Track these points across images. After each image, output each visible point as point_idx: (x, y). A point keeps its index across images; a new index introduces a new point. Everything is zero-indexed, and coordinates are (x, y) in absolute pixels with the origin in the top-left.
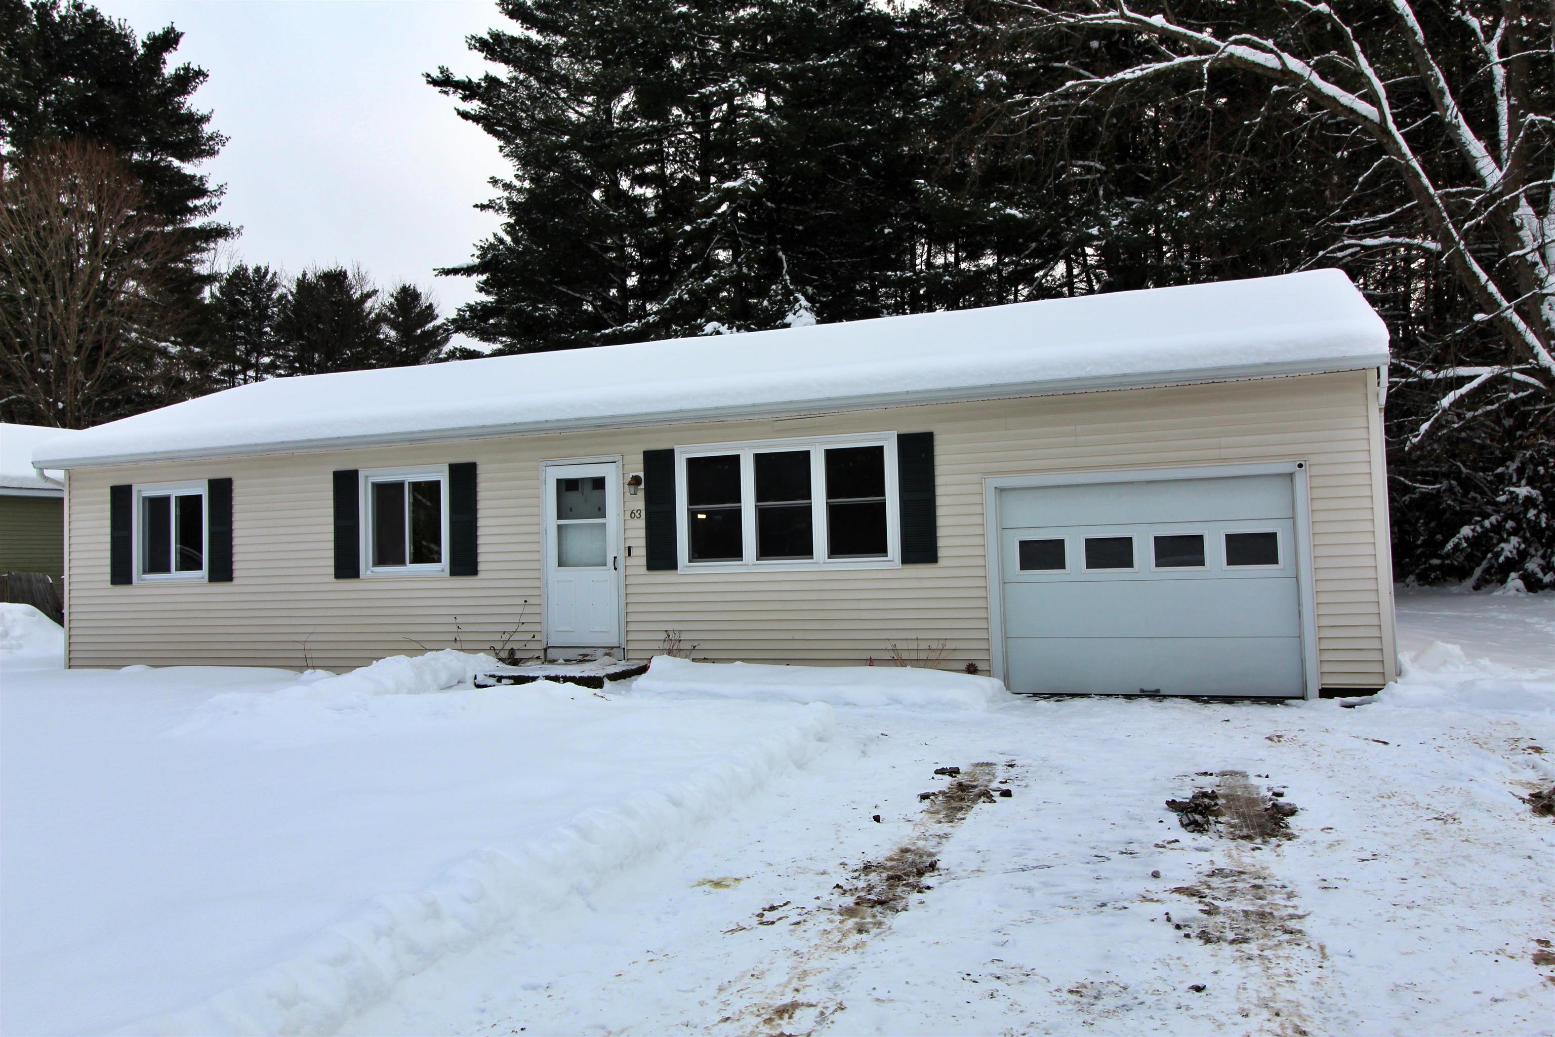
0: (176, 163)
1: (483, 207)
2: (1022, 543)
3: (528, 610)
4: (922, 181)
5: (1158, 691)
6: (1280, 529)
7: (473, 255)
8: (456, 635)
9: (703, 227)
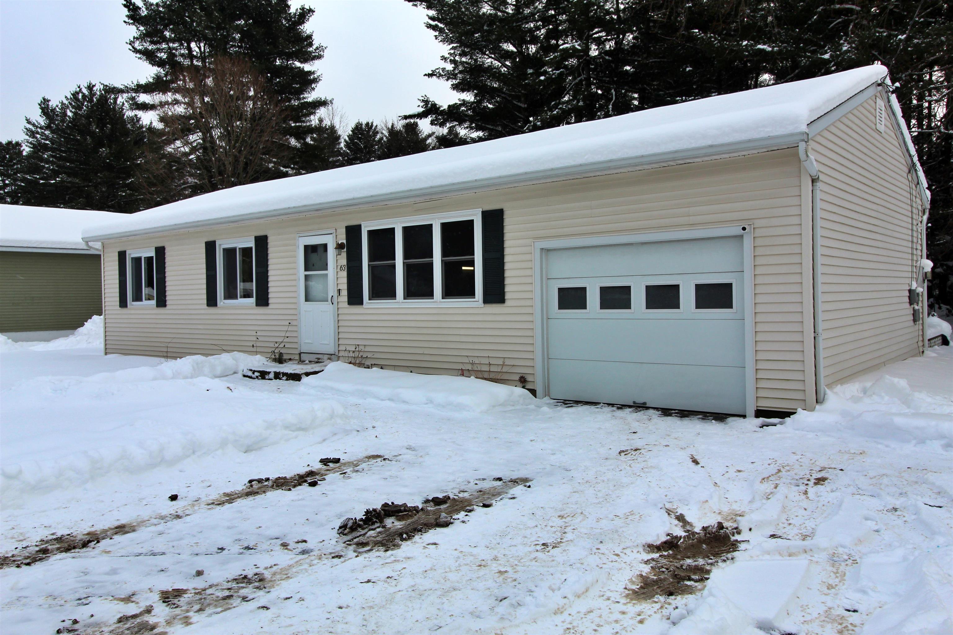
0: (298, 64)
1: (430, 75)
2: (560, 290)
3: (290, 328)
4: (697, 31)
5: (645, 403)
6: (735, 280)
7: (419, 106)
8: (255, 342)
9: (553, 76)
